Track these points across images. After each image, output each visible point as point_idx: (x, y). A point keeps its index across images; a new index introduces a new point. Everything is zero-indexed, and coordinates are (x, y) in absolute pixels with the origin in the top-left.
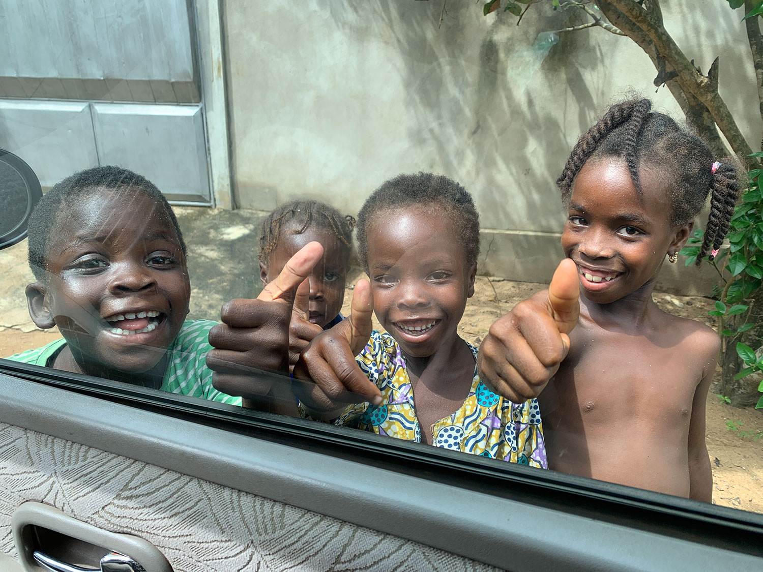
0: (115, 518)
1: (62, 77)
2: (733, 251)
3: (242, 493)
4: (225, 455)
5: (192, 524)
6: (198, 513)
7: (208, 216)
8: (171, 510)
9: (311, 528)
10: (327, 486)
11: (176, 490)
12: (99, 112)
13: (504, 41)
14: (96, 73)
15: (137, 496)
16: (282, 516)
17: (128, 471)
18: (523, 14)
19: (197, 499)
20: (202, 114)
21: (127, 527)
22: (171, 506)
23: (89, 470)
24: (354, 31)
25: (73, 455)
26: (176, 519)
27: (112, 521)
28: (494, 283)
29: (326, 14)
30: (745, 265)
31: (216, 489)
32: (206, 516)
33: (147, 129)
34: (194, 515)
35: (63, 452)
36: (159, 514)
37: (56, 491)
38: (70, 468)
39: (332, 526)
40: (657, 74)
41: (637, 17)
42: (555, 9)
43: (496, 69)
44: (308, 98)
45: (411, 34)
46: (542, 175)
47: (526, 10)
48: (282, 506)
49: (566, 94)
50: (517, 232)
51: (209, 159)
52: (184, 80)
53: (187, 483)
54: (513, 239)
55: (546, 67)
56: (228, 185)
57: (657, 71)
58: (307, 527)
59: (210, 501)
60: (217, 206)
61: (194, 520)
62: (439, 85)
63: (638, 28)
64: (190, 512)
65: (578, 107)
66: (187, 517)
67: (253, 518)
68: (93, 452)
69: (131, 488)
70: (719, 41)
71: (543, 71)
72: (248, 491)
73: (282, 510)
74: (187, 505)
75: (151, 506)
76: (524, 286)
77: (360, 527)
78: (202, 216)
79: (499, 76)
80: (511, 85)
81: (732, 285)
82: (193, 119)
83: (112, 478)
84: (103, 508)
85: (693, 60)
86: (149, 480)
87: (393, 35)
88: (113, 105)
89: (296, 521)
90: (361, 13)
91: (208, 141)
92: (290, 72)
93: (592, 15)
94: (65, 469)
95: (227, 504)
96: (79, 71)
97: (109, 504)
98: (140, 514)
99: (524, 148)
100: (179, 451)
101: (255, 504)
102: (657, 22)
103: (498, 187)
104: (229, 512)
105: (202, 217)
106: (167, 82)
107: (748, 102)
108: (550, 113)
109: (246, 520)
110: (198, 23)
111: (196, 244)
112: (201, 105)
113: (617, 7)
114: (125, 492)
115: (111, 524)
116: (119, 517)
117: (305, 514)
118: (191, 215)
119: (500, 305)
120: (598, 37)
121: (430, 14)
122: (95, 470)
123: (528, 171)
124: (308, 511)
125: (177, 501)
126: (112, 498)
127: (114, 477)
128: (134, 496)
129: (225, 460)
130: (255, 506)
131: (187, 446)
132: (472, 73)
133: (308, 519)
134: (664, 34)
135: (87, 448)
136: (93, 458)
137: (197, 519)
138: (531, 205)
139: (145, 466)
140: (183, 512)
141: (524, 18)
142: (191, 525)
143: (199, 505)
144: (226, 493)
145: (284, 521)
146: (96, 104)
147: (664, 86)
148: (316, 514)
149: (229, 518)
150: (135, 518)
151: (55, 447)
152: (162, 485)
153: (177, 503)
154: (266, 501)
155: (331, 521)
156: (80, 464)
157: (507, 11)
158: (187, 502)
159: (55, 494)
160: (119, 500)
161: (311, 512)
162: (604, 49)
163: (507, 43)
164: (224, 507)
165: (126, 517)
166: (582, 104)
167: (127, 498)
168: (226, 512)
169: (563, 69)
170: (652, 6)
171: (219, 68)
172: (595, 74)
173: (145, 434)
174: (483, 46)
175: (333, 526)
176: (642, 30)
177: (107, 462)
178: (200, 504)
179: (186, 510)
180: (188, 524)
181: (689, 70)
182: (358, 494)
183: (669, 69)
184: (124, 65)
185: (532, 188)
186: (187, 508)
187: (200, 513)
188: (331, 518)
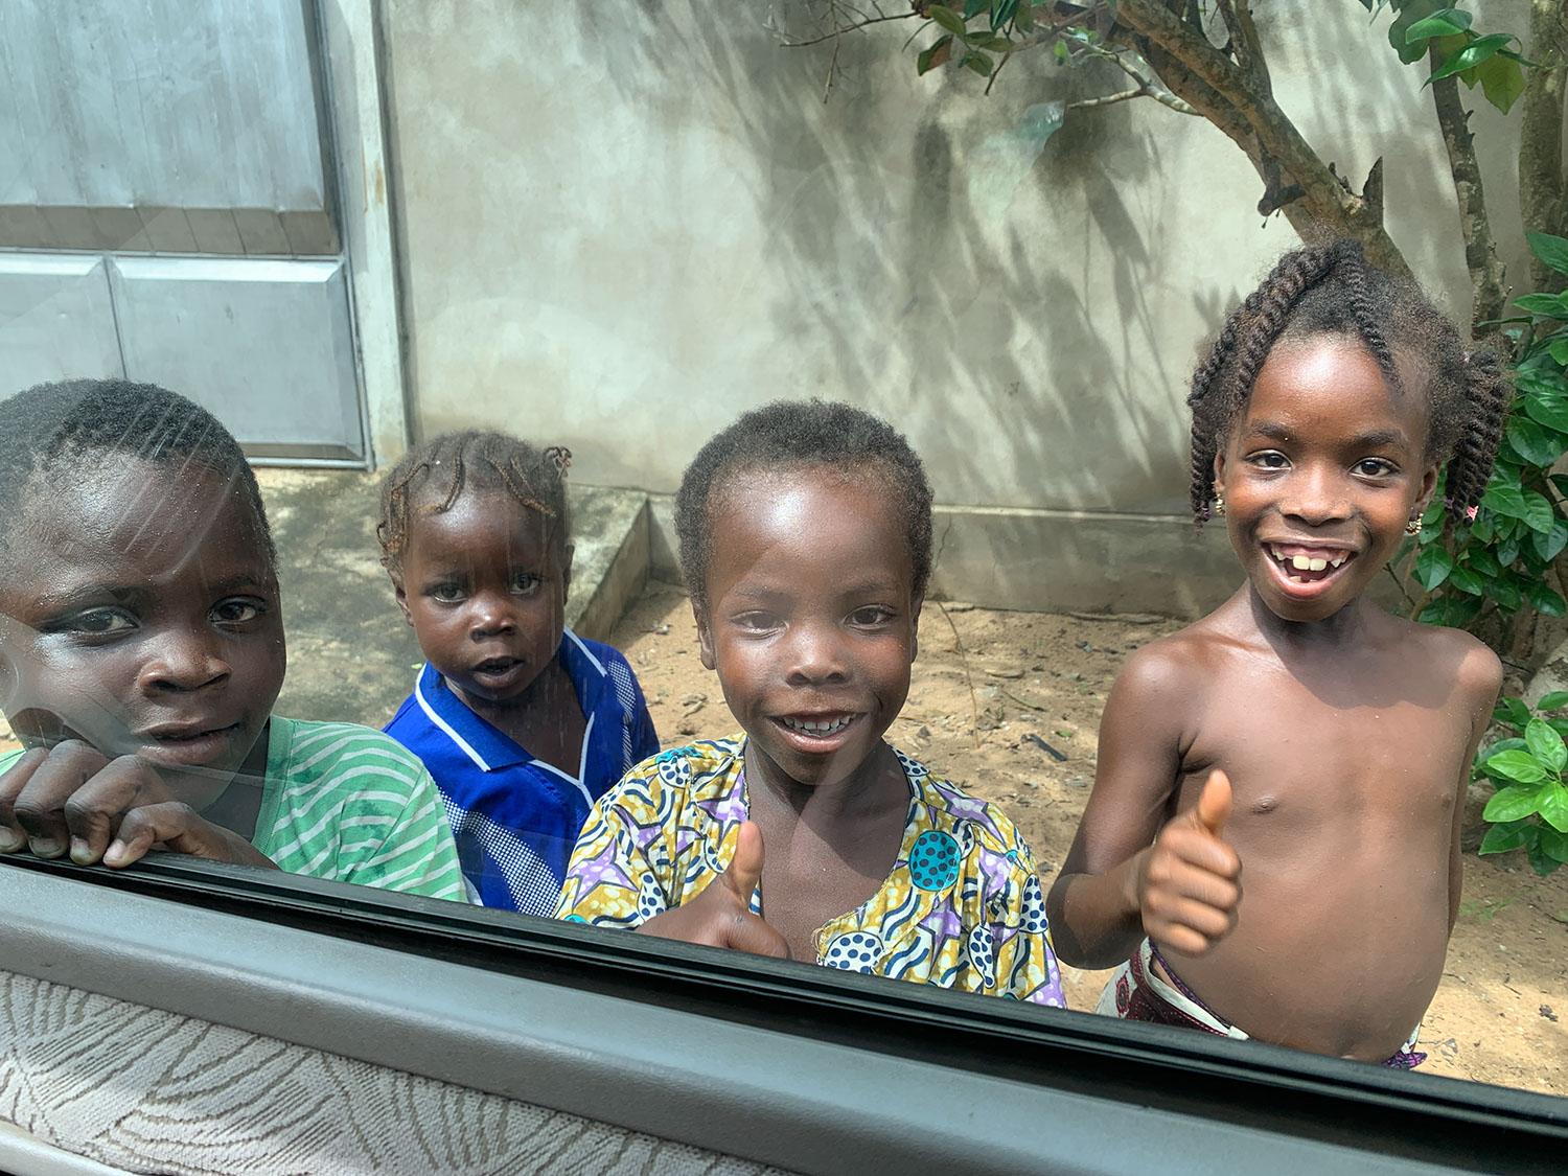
0: (144, 1145)
1: (46, 204)
2: (1424, 542)
3: (417, 1080)
4: (379, 1000)
5: (311, 1151)
6: (322, 1126)
7: (359, 489)
8: (263, 1122)
9: (564, 1149)
10: (594, 1059)
11: (276, 1078)
12: (125, 274)
13: (962, 126)
14: (117, 193)
15: (192, 1096)
16: (502, 1124)
17: (170, 1042)
18: (996, 73)
19: (320, 1097)
20: (346, 277)
21: (169, 1162)
22: (265, 1114)
23: (86, 1043)
24: (657, 108)
25: (52, 1010)
26: (274, 1141)
27: (137, 1151)
28: (954, 614)
29: (599, 73)
30: (1449, 568)
31: (360, 1073)
32: (341, 1132)
33: (228, 310)
34: (313, 1130)
35: (32, 1005)
36: (238, 1132)
37: (17, 1091)
38: (46, 1039)
39: (606, 1141)
40: (1264, 191)
41: (1220, 80)
42: (1061, 62)
43: (947, 180)
44: (564, 244)
45: (773, 112)
46: (1045, 394)
47: (1002, 64)
48: (501, 1103)
49: (1088, 231)
50: (997, 511)
51: (359, 371)
52: (305, 208)
53: (300, 1062)
54: (991, 526)
55: (1047, 177)
56: (400, 423)
57: (1262, 184)
58: (555, 1146)
59: (349, 1100)
60: (378, 469)
61: (314, 1142)
62: (831, 213)
63: (1224, 100)
64: (306, 1124)
65: (1112, 258)
66: (300, 1136)
67: (440, 1131)
68: (95, 1003)
69: (178, 1077)
70: (1385, 124)
71: (1042, 185)
72: (429, 1073)
73: (501, 1111)
74: (299, 1110)
75: (222, 1114)
76: (1013, 619)
77: (665, 1142)
78: (347, 489)
79: (954, 197)
80: (978, 215)
81: (1426, 609)
82: (325, 286)
83: (136, 1059)
84: (118, 1123)
85: (1332, 165)
86: (216, 1059)
87: (737, 115)
88: (155, 260)
89: (532, 1135)
90: (670, 70)
91: (358, 334)
92: (527, 190)
93: (1134, 75)
94: (34, 1041)
95: (385, 1104)
96: (81, 190)
97: (131, 1114)
98: (199, 1134)
99: (1007, 341)
100: (282, 994)
101: (445, 1102)
102: (1259, 90)
103: (957, 420)
104: (389, 1121)
105: (347, 491)
106: (272, 213)
107: (1443, 245)
108: (1058, 271)
109: (424, 1136)
110: (333, 90)
111: (336, 547)
112: (342, 259)
113: (1182, 59)
114: (166, 1088)
115: (136, 1157)
116: (152, 1141)
117: (549, 1119)
118: (322, 488)
119: (968, 659)
120: (1148, 117)
121: (810, 72)
122: (100, 1042)
123: (1016, 387)
124: (558, 1112)
125: (279, 1101)
126: (137, 1101)
127: (140, 1056)
128: (186, 1095)
129: (379, 1011)
130: (444, 1106)
131: (299, 983)
132: (899, 191)
133: (557, 1129)
134: (1275, 113)
135: (83, 994)
136: (96, 1015)
137: (320, 1138)
138: (1023, 457)
139: (207, 1030)
140: (289, 1126)
141: (1000, 81)
142: (307, 1153)
143: (324, 1110)
144: (384, 1080)
145: (506, 1135)
146: (120, 259)
147: (1277, 216)
148: (572, 1118)
149: (389, 1133)
150: (187, 1142)
151: (13, 995)
152: (245, 1069)
153: (277, 1106)
154: (468, 1094)
155: (606, 1131)
156: (68, 1029)
157: (965, 66)
158: (298, 1102)
159: (13, 1097)
160: (153, 1104)
161: (563, 1115)
162: (1160, 142)
163: (967, 130)
164: (379, 1111)
165: (167, 1140)
166: (1120, 251)
167: (170, 1100)
168: (382, 1121)
169: (1080, 181)
170: (1249, 58)
171: (379, 183)
172: (1144, 191)
173: (207, 961)
174: (920, 136)
175: (609, 1142)
176: (1232, 106)
177: (127, 1024)
178: (328, 1105)
179: (297, 1121)
180: (302, 1151)
181: (1326, 184)
182: (661, 1073)
183: (1287, 181)
184: (178, 178)
185: (1024, 421)
186: (298, 1117)
187: (327, 1125)
188: (604, 1126)
